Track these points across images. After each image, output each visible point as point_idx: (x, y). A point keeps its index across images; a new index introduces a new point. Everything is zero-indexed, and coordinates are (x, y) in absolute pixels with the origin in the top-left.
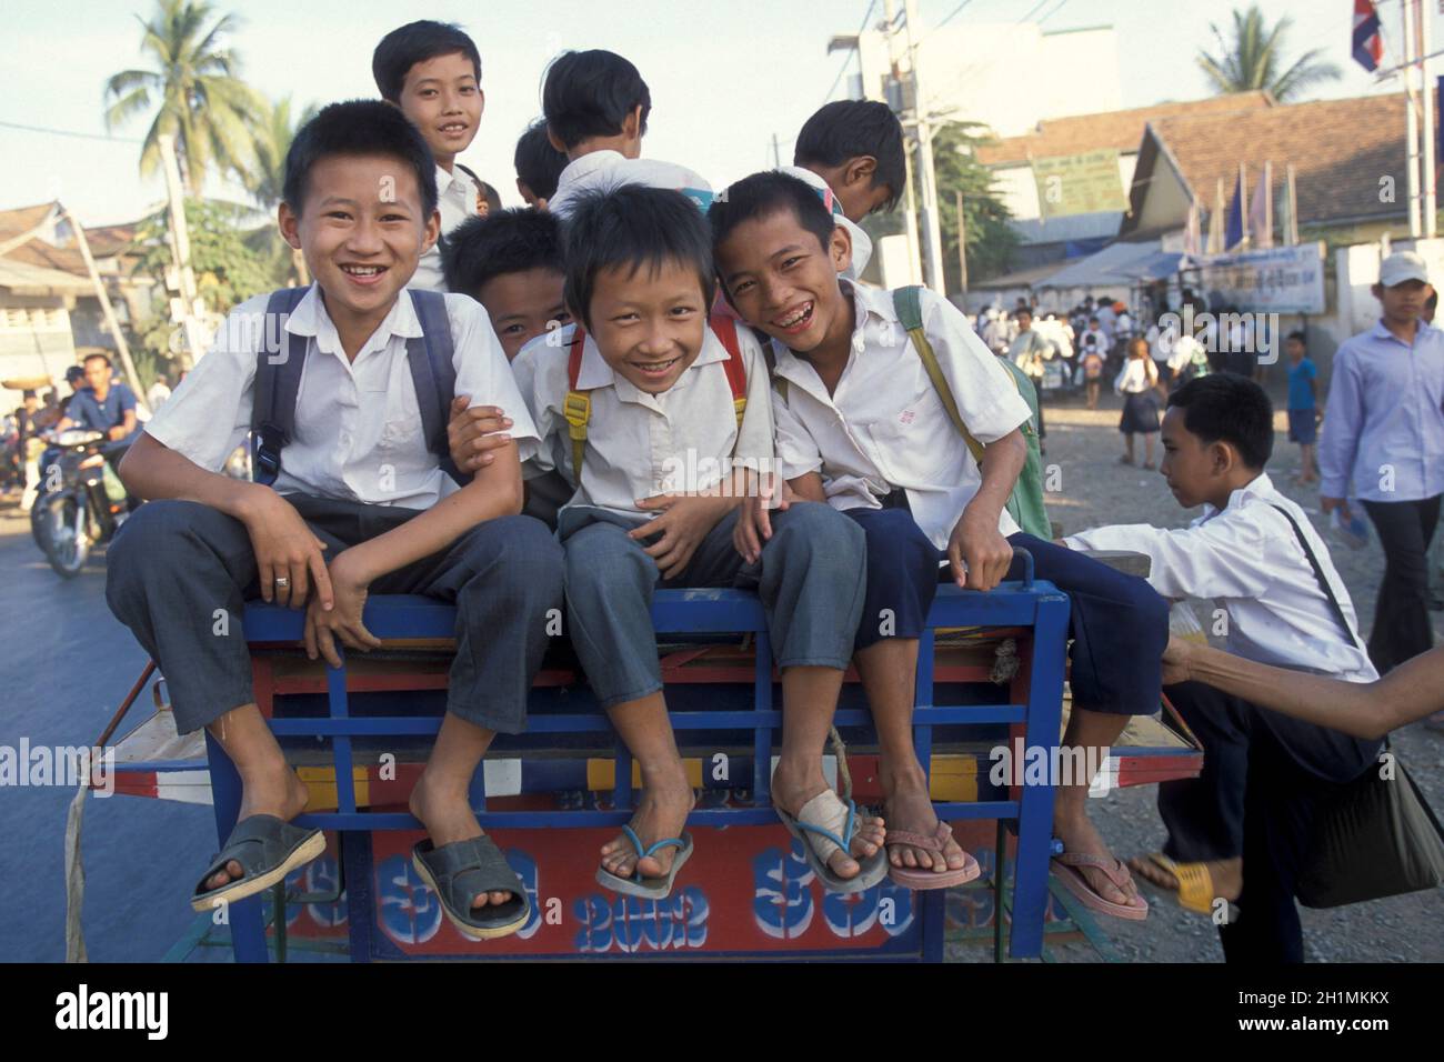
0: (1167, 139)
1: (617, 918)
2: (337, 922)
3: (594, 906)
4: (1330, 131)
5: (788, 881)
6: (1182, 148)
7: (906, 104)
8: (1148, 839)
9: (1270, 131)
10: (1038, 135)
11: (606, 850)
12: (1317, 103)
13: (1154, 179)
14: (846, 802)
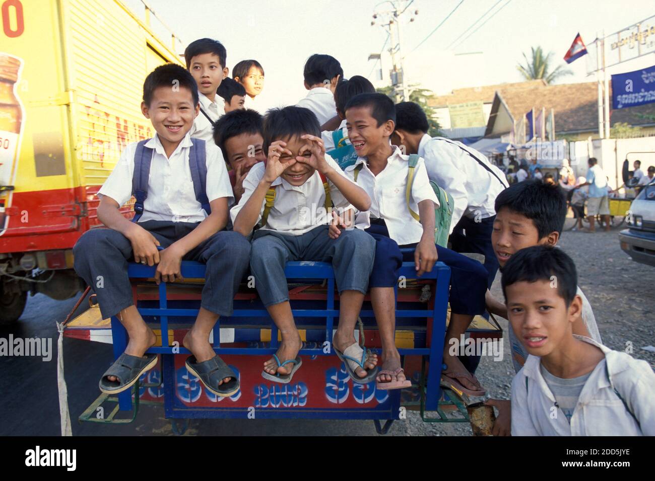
0: (504, 98)
1: (271, 394)
2: (159, 396)
3: (262, 389)
4: (569, 96)
5: (339, 381)
6: (510, 101)
7: (399, 81)
8: (487, 373)
9: (545, 95)
10: (452, 95)
11: (265, 364)
12: (564, 85)
13: (498, 113)
14: (362, 348)
